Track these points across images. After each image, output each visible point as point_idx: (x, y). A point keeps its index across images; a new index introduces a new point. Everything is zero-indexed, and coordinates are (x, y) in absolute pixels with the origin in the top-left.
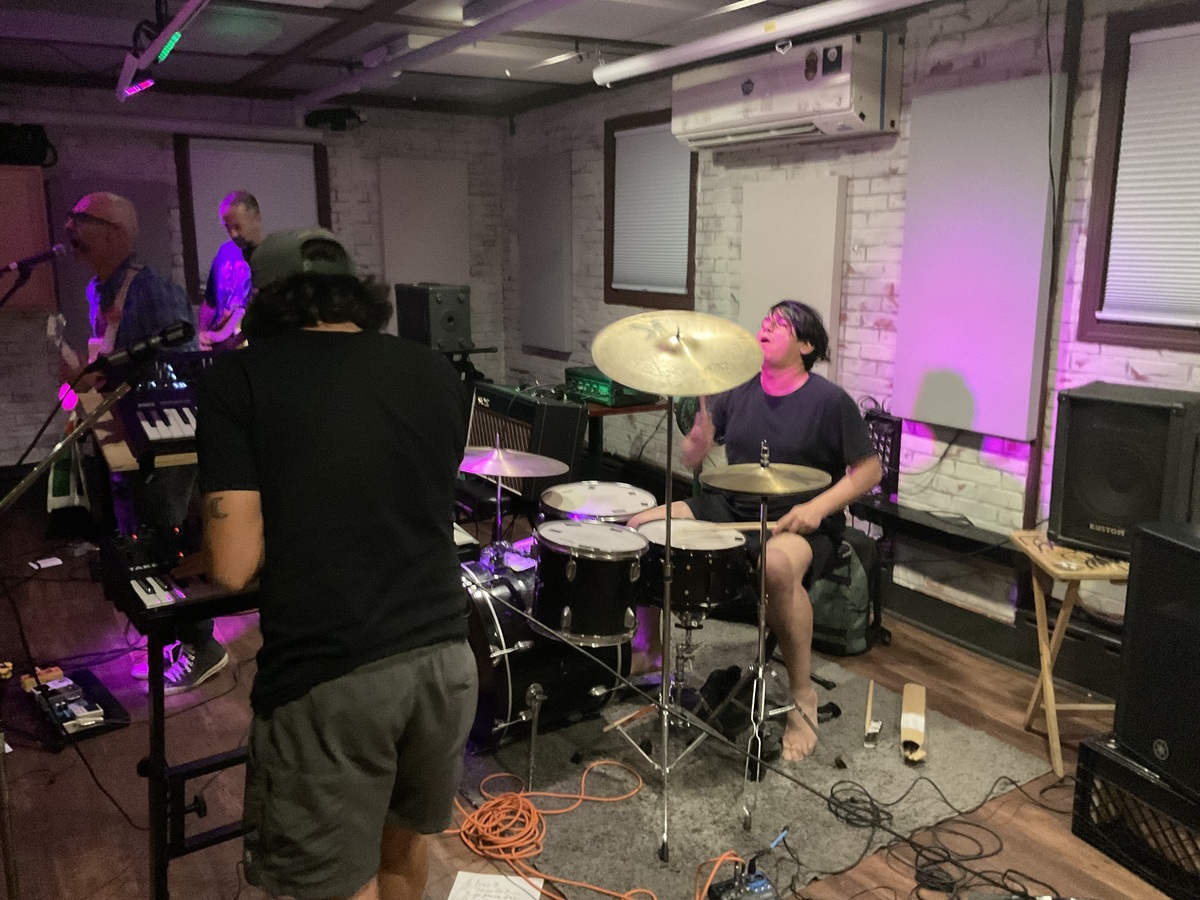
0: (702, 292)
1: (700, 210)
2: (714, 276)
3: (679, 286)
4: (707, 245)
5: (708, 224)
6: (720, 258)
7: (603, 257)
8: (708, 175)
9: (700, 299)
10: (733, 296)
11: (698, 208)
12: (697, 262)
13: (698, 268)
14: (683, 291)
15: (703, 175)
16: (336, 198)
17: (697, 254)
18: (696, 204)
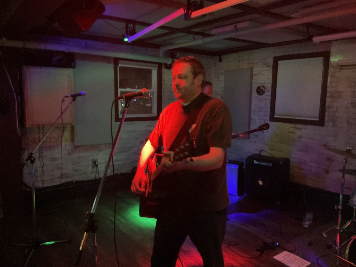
0: (329, 119)
1: (329, 89)
2: (337, 113)
3: (315, 118)
4: (333, 102)
5: (333, 94)
7: (269, 105)
10: (348, 121)
11: (328, 88)
12: (326, 108)
13: (327, 110)
14: (318, 120)
15: (331, 76)
17: (326, 105)
18: (327, 87)
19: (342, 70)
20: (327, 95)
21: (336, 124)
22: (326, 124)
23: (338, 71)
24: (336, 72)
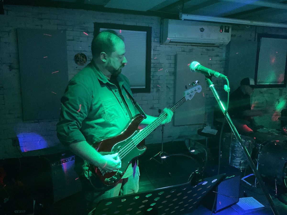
0: (154, 86)
2: (159, 81)
3: (142, 86)
5: (156, 65)
6: (161, 76)
8: (156, 50)
9: (153, 88)
10: (167, 86)
11: (151, 60)
13: (152, 79)
15: (154, 50)
17: (151, 75)
19: (161, 45)
20: (151, 65)
21: (159, 90)
22: (152, 90)
23: (159, 45)
24: (156, 46)
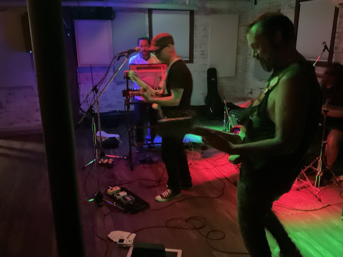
1: (337, 30)
4: (340, 43)
12: (334, 49)
13: (334, 52)
14: (327, 61)
16: (196, 28)
17: (335, 46)
18: (336, 28)
20: (336, 35)
